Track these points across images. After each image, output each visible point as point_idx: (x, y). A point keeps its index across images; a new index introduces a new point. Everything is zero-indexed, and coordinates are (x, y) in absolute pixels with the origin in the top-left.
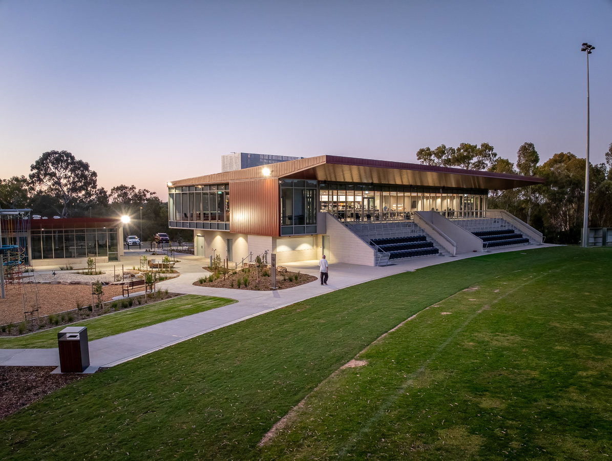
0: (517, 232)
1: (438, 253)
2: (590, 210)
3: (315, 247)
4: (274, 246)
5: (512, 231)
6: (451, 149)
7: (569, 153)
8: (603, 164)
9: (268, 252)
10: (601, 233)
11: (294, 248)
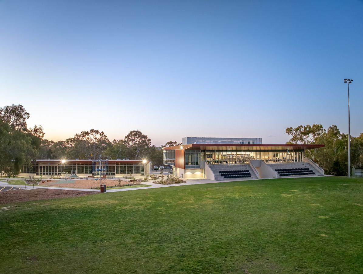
1: (250, 177)
3: (201, 172)
4: (185, 172)
5: (308, 169)
9: (183, 174)
11: (193, 173)
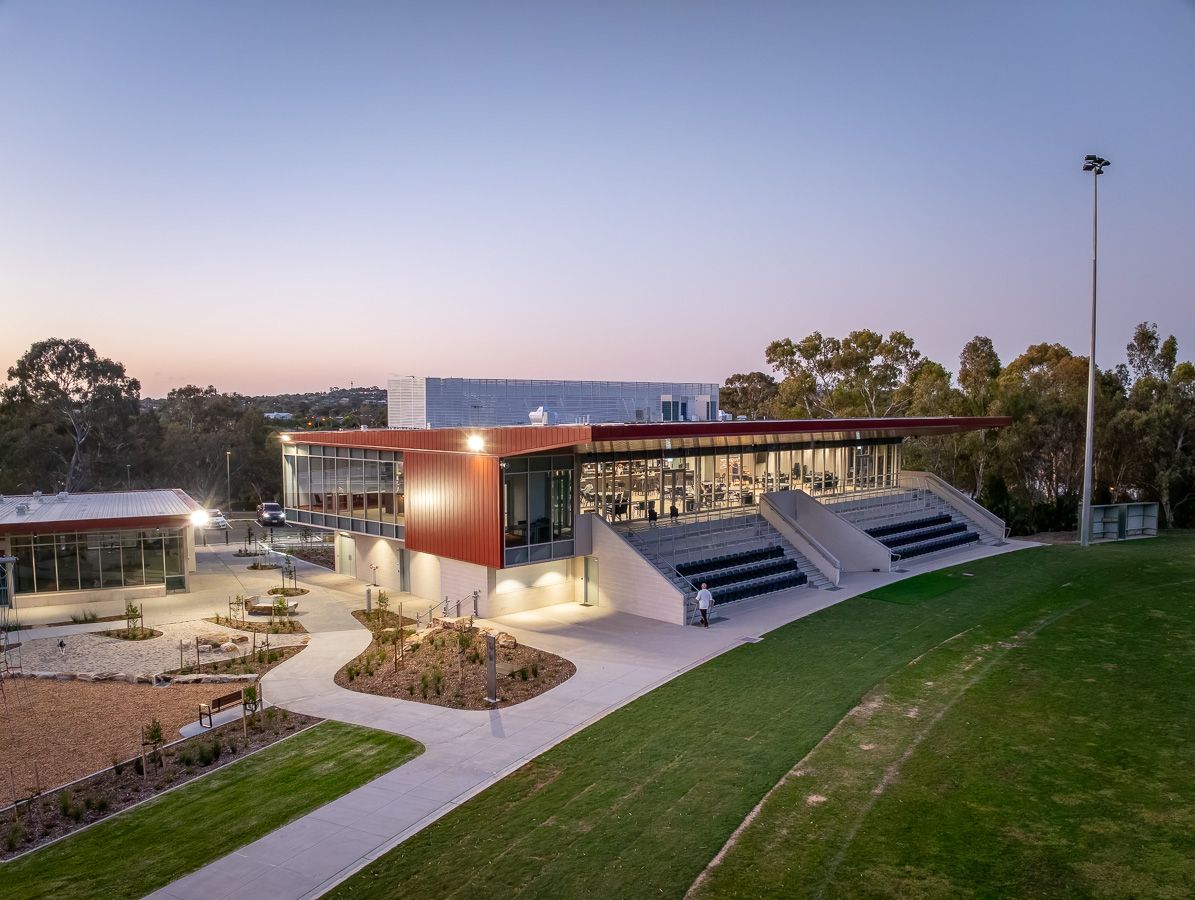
0: (957, 520)
1: (806, 582)
2: (1094, 459)
3: (570, 577)
4: (492, 584)
5: (948, 519)
6: (831, 340)
7: (1058, 345)
8: (1123, 366)
9: (479, 594)
10: (1115, 515)
11: (529, 583)
